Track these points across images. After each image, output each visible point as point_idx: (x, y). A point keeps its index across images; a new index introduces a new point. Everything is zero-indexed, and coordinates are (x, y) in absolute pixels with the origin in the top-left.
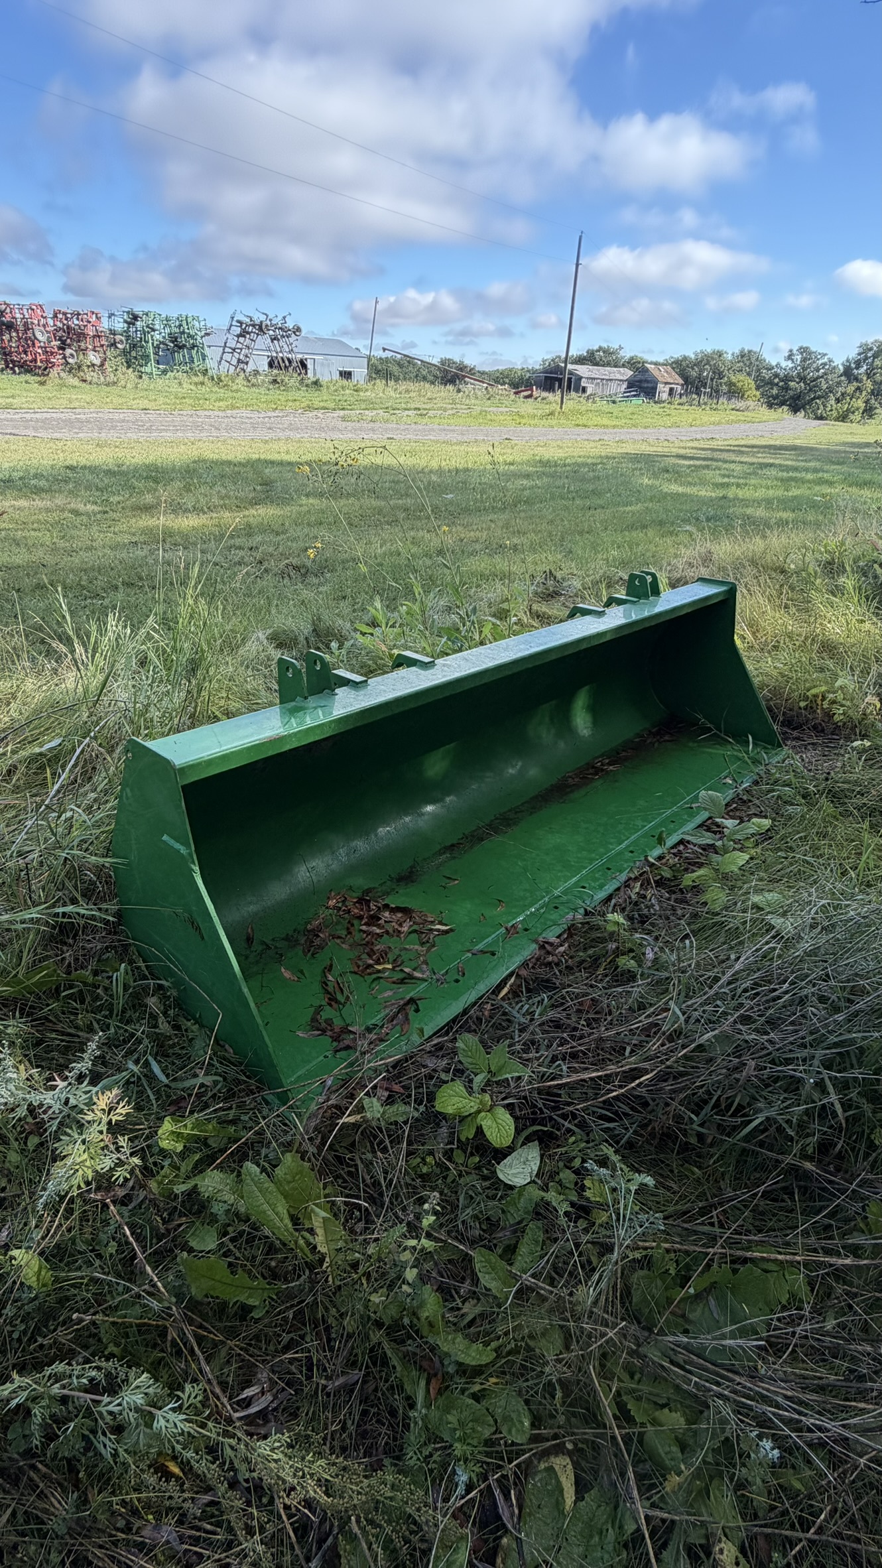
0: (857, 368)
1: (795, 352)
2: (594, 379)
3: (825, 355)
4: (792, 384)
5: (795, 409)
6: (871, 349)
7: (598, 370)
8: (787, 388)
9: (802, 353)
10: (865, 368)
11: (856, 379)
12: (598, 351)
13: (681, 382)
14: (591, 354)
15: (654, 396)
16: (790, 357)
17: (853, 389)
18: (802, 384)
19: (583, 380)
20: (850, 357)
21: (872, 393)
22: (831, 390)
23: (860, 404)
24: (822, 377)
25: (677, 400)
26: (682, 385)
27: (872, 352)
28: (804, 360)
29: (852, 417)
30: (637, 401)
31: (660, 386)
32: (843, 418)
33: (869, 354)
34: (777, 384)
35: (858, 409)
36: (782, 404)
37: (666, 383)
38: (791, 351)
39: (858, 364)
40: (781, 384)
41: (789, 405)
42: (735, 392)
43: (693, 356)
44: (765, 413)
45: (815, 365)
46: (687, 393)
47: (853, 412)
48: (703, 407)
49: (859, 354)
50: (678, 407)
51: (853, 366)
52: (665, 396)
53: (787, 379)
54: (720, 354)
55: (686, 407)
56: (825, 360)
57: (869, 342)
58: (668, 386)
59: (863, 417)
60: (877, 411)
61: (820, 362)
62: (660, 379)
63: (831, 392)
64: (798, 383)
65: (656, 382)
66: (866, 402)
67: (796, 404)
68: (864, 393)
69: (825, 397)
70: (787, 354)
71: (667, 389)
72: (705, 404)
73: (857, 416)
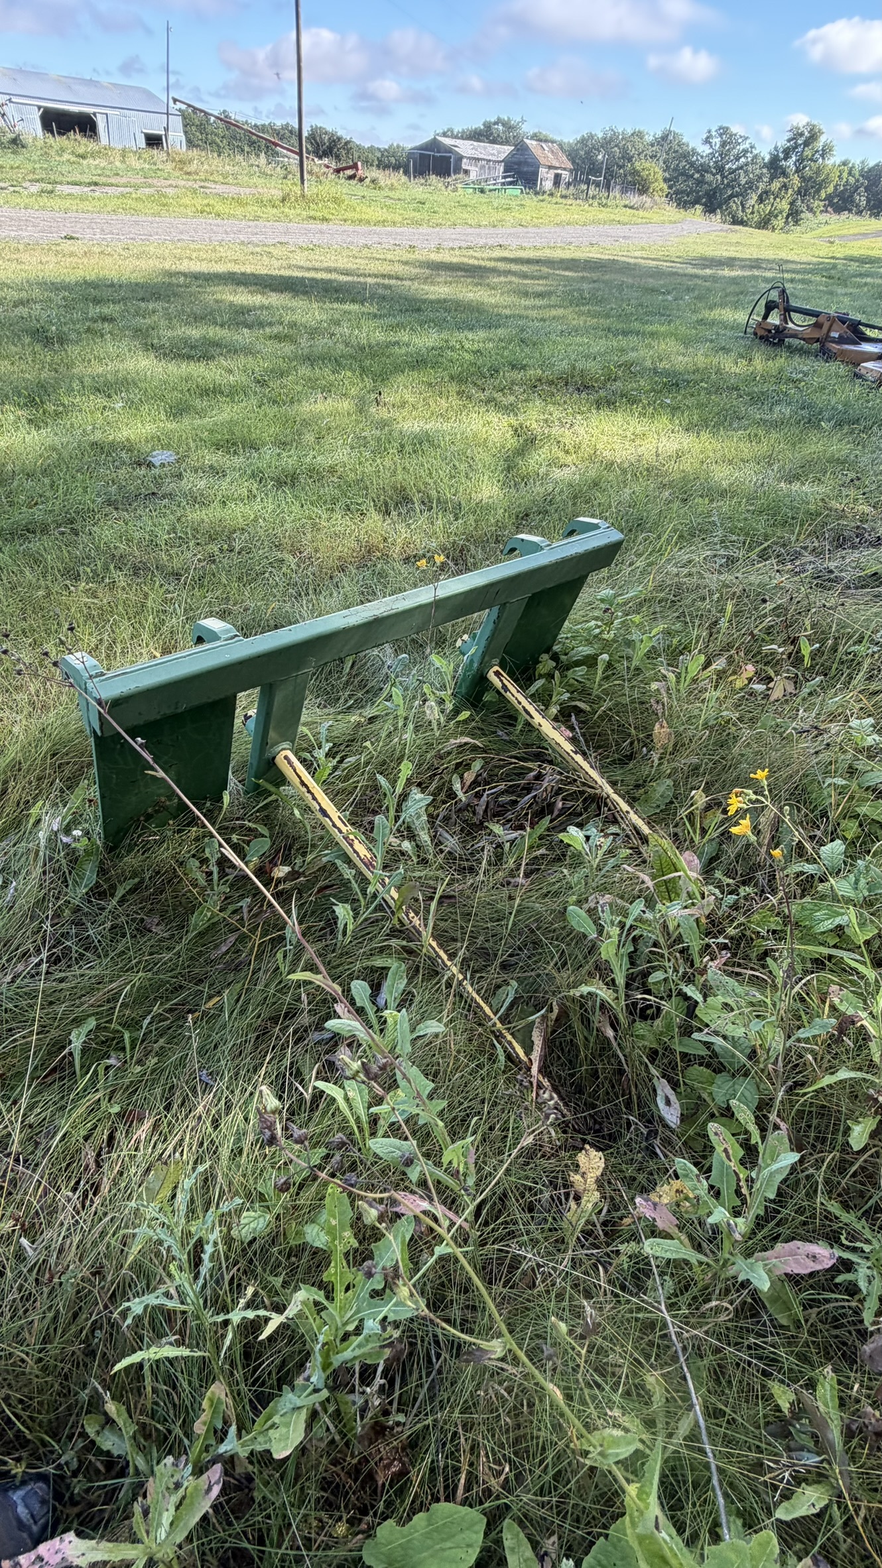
0: (786, 159)
1: (714, 133)
2: (478, 159)
3: (747, 138)
4: (708, 177)
5: (710, 209)
6: (802, 135)
7: (485, 148)
8: (700, 182)
9: (721, 135)
10: (794, 158)
11: (784, 174)
12: (496, 123)
13: (570, 165)
14: (488, 126)
15: (535, 184)
16: (707, 141)
17: (779, 185)
18: (719, 177)
19: (464, 160)
20: (779, 145)
21: (799, 192)
22: (751, 185)
23: (784, 205)
24: (741, 168)
25: (562, 189)
26: (571, 171)
27: (803, 139)
28: (723, 144)
29: (774, 222)
30: (515, 191)
31: (542, 171)
32: (764, 223)
33: (800, 142)
34: (692, 176)
35: (781, 212)
36: (697, 202)
37: (550, 167)
38: (709, 132)
39: (787, 153)
40: (697, 176)
41: (705, 205)
42: (639, 185)
43: (600, 135)
44: (671, 212)
45: (735, 151)
46: (575, 182)
47: (776, 216)
48: (591, 201)
49: (789, 141)
50: (561, 200)
51: (781, 155)
52: (548, 185)
53: (704, 169)
54: (640, 135)
55: (570, 202)
56: (746, 146)
57: (801, 125)
58: (553, 172)
59: (787, 223)
60: (803, 216)
61: (741, 147)
62: (542, 161)
63: (751, 188)
64: (714, 175)
65: (536, 165)
66: (792, 204)
67: (712, 202)
68: (790, 191)
69: (743, 194)
70: (705, 136)
71: (551, 175)
72: (594, 197)
73: (779, 222)
